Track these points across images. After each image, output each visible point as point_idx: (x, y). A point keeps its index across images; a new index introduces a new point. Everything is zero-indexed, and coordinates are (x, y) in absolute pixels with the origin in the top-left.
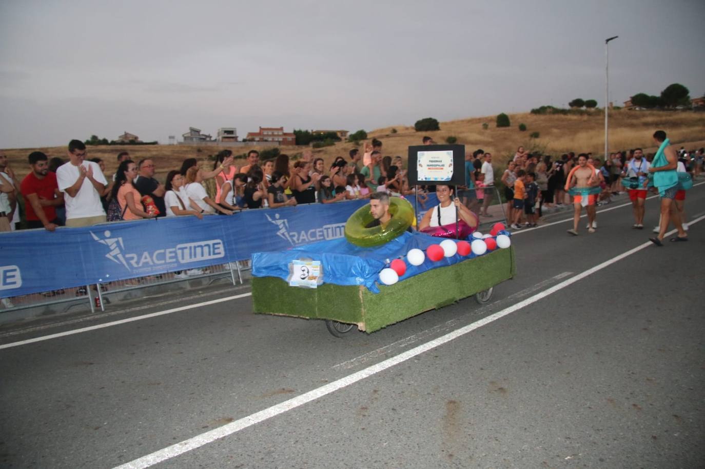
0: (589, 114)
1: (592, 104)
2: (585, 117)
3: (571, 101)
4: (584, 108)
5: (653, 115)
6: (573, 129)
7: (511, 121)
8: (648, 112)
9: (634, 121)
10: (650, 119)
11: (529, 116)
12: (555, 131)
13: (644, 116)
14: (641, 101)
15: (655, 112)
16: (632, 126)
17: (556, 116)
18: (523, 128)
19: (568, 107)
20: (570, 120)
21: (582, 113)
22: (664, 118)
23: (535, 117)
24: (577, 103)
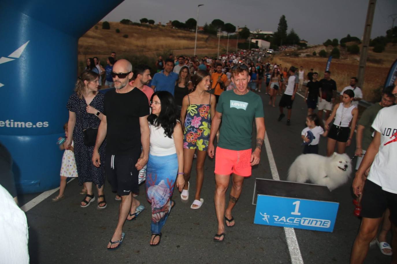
0: (152, 28)
1: (152, 22)
2: (150, 29)
3: (141, 19)
4: (148, 23)
5: (182, 33)
6: (145, 35)
7: (110, 26)
8: (179, 31)
9: (174, 35)
10: (181, 34)
11: (120, 25)
12: (135, 35)
13: (178, 32)
14: (176, 24)
15: (183, 31)
16: (173, 37)
17: (134, 27)
18: (118, 31)
19: (139, 22)
20: (142, 30)
21: (147, 26)
22: (187, 35)
23: (122, 26)
24: (144, 20)
